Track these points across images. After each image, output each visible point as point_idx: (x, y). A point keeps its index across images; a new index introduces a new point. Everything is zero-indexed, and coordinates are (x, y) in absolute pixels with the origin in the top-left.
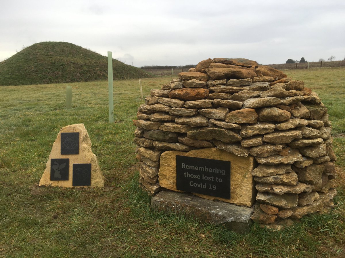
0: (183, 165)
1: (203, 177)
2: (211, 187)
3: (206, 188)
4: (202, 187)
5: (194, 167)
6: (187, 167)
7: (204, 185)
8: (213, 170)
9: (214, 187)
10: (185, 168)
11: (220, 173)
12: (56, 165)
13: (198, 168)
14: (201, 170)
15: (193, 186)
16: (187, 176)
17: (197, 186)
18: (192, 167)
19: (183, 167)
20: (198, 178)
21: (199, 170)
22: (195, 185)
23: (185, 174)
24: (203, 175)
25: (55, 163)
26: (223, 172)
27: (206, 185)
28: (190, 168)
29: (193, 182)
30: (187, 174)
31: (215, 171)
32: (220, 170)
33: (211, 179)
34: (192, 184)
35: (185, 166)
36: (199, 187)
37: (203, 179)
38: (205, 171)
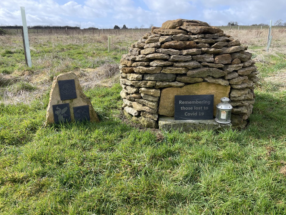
0: (180, 102)
1: (195, 108)
2: (200, 114)
3: (196, 115)
4: (194, 115)
5: (188, 102)
6: (183, 103)
7: (195, 113)
8: (202, 102)
9: (203, 113)
10: (181, 103)
11: (207, 103)
12: (58, 110)
13: (191, 102)
14: (194, 103)
15: (187, 115)
16: (183, 109)
17: (190, 115)
18: (187, 102)
19: (180, 104)
20: (191, 109)
21: (192, 103)
22: (189, 114)
23: (181, 108)
24: (195, 107)
25: (57, 108)
26: (209, 102)
27: (197, 113)
28: (185, 103)
29: (187, 113)
30: (183, 108)
31: (203, 102)
32: (207, 101)
33: (200, 108)
34: (186, 114)
35: (182, 103)
36: (192, 115)
37: (195, 109)
38: (197, 103)
